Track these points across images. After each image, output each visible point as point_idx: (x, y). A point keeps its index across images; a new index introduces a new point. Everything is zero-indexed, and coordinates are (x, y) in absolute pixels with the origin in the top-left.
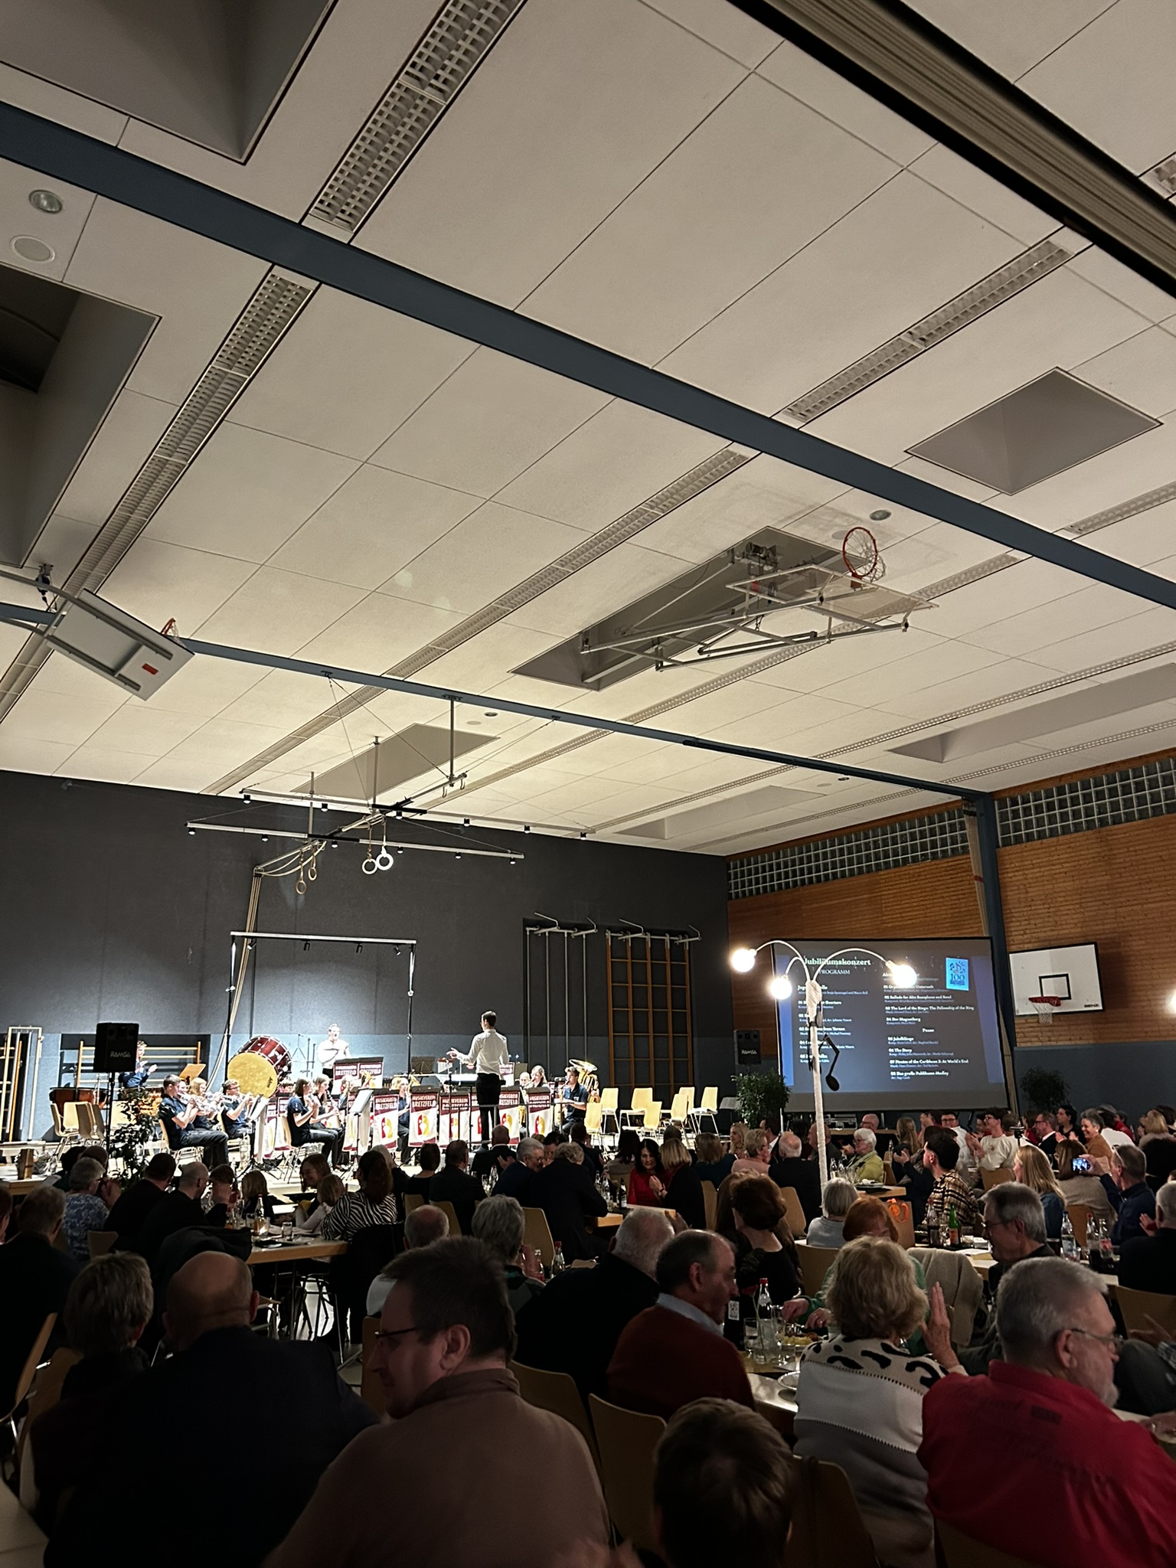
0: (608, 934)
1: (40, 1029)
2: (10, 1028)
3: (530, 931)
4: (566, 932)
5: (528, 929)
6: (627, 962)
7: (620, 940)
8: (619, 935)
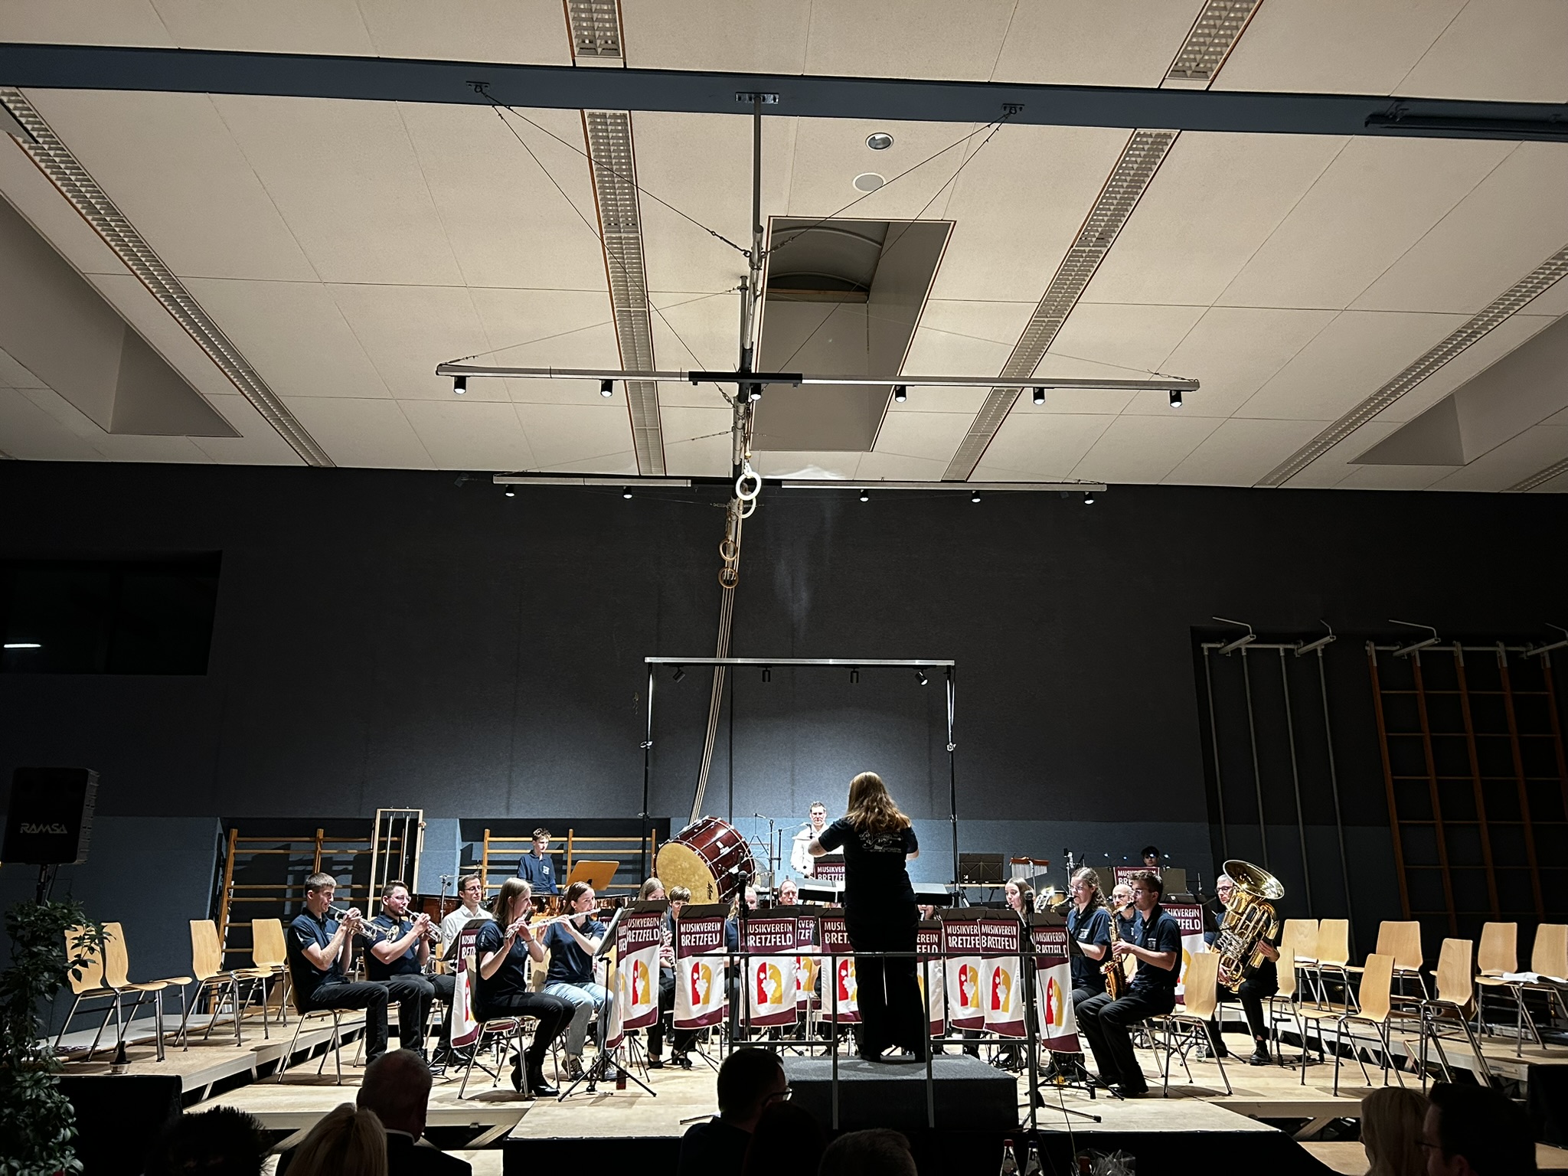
0: (1371, 648)
1: (421, 811)
2: (379, 811)
3: (1209, 649)
4: (1281, 647)
5: (1205, 646)
6: (1416, 694)
7: (1396, 657)
8: (1394, 648)
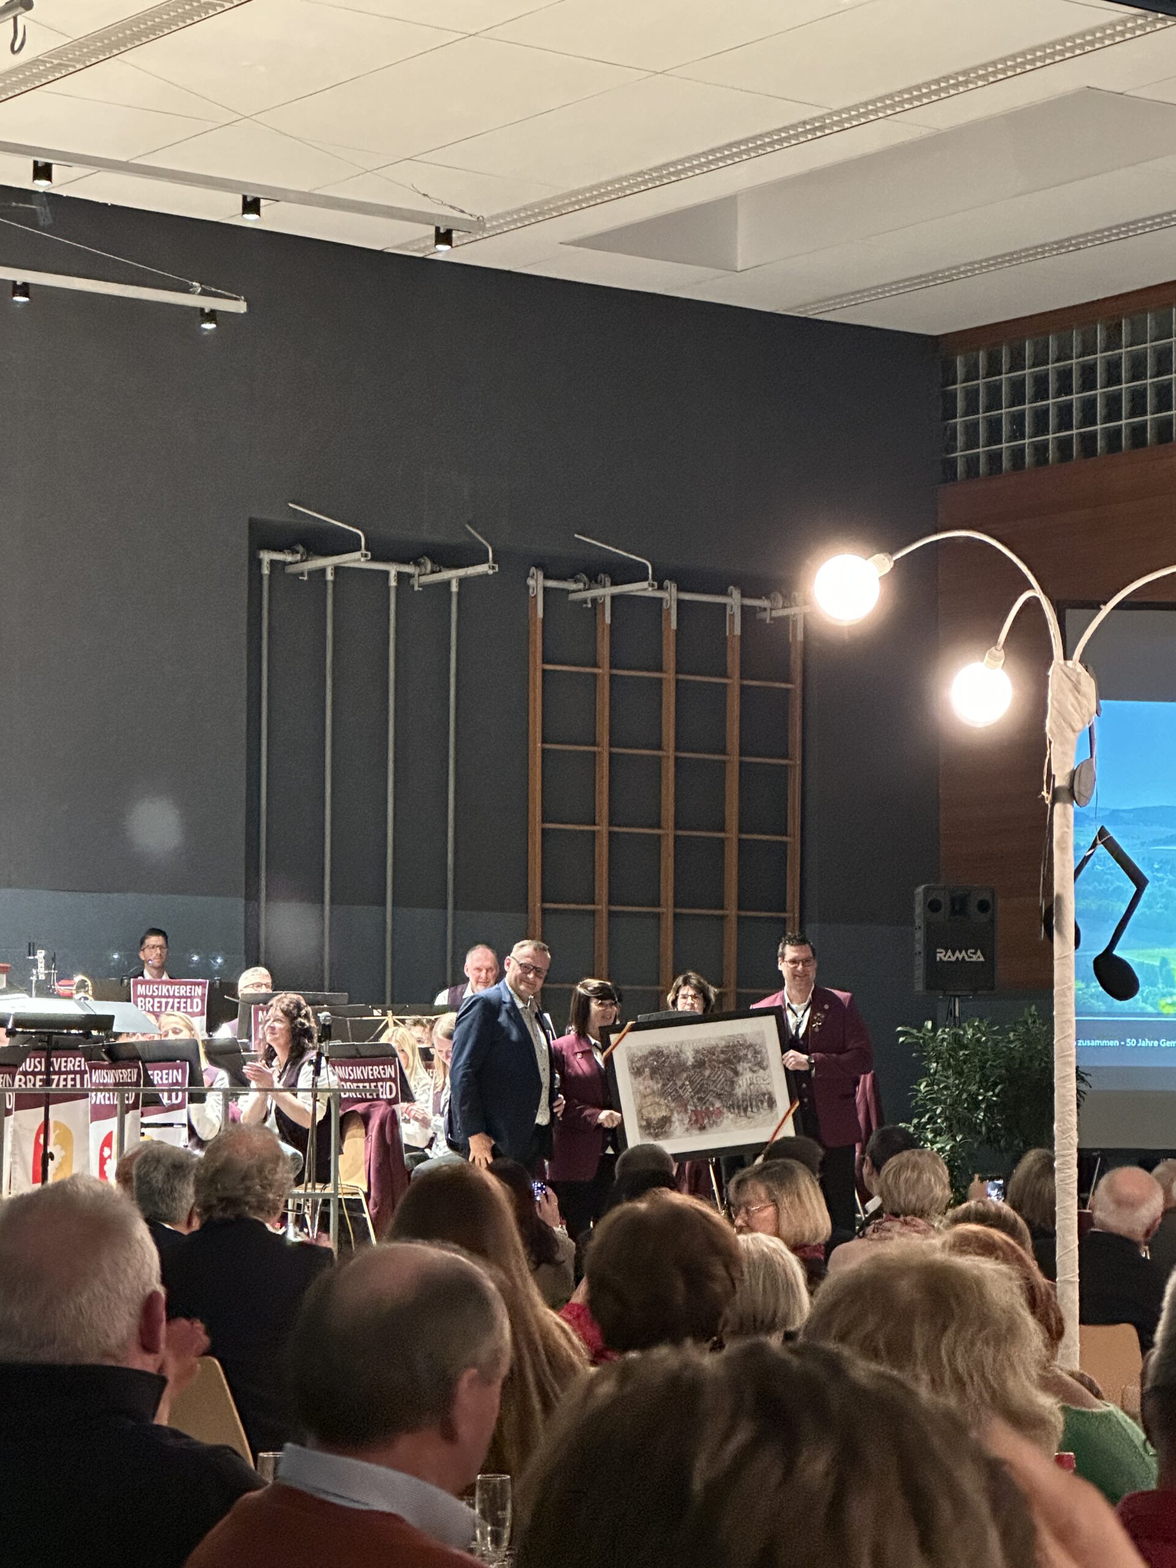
0: (537, 583)
3: (273, 563)
4: (393, 569)
5: (266, 556)
6: (595, 675)
7: (574, 602)
8: (572, 586)
